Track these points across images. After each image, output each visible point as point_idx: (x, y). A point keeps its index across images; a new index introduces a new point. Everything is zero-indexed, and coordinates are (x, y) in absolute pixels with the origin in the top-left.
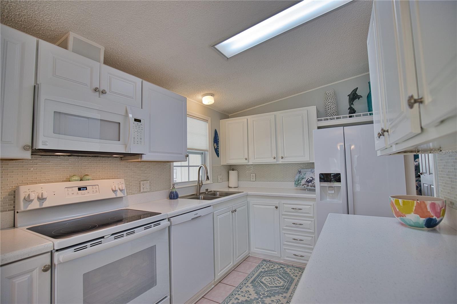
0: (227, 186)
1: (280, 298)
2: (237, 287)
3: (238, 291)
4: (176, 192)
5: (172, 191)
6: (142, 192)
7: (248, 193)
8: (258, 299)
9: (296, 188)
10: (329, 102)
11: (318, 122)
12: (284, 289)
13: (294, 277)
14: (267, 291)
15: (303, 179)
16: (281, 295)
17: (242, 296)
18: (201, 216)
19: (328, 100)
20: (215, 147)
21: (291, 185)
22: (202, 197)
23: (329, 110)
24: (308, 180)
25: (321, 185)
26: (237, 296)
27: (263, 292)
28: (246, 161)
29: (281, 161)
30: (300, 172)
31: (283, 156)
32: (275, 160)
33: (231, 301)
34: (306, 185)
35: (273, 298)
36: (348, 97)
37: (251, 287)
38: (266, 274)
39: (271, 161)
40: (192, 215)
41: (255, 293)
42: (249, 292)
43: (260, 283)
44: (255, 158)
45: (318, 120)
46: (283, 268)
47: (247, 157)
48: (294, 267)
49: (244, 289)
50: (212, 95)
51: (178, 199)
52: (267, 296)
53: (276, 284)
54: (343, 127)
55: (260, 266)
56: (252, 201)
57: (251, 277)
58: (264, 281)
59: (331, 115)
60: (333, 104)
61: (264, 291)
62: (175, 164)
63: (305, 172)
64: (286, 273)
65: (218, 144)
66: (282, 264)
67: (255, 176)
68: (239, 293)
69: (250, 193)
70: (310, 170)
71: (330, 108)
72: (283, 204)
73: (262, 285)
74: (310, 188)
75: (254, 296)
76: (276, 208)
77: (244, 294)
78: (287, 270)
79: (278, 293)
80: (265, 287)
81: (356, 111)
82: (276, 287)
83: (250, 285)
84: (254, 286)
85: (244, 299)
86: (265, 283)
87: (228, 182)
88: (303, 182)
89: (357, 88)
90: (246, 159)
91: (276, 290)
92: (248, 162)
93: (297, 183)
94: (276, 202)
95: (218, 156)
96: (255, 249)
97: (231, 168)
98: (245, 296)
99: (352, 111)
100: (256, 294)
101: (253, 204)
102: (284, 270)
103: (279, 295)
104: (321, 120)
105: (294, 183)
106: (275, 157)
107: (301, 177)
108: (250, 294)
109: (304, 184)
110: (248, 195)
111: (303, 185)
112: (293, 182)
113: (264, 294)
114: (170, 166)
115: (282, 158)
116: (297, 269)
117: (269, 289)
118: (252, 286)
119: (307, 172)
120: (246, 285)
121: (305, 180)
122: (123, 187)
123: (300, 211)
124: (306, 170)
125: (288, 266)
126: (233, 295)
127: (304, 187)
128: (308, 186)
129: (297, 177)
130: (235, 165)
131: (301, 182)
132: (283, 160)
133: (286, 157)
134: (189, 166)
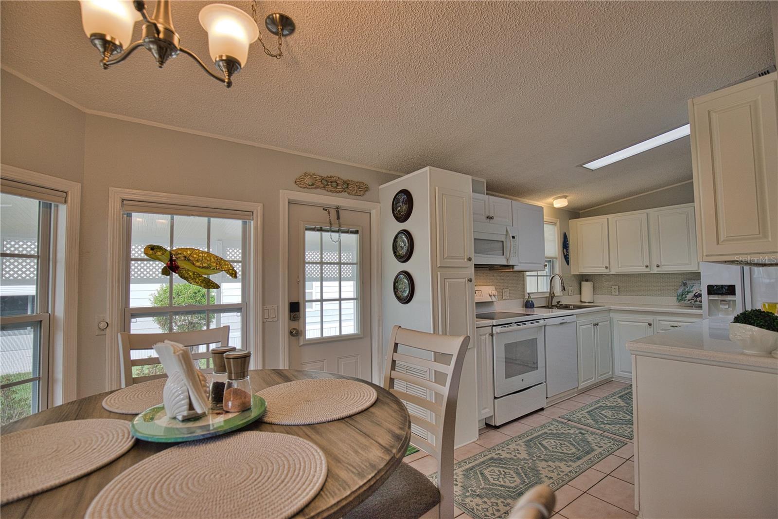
0: (580, 300)
4: (532, 302)
5: (527, 300)
6: (504, 299)
7: (610, 308)
9: (678, 304)
15: (690, 292)
18: (567, 322)
20: (564, 253)
21: (672, 300)
24: (696, 294)
25: (710, 298)
28: (607, 270)
29: (655, 270)
30: (685, 284)
31: (659, 264)
32: (648, 269)
39: (643, 270)
40: (559, 320)
44: (619, 266)
47: (608, 266)
50: (565, 197)
51: (535, 308)
56: (615, 317)
62: (528, 273)
63: (692, 284)
65: (568, 250)
67: (619, 289)
69: (613, 307)
72: (659, 320)
76: (650, 325)
87: (580, 295)
88: (690, 296)
90: (607, 268)
92: (610, 271)
93: (681, 298)
94: (650, 318)
95: (568, 264)
96: (621, 373)
97: (584, 278)
101: (618, 321)
105: (676, 298)
106: (648, 265)
107: (686, 290)
109: (690, 298)
110: (610, 310)
111: (689, 300)
114: (524, 275)
115: (658, 266)
119: (695, 285)
121: (693, 294)
122: (495, 292)
124: (693, 282)
127: (691, 303)
128: (696, 301)
129: (680, 291)
130: (590, 275)
131: (686, 297)
132: (659, 269)
133: (663, 266)
134: (537, 276)
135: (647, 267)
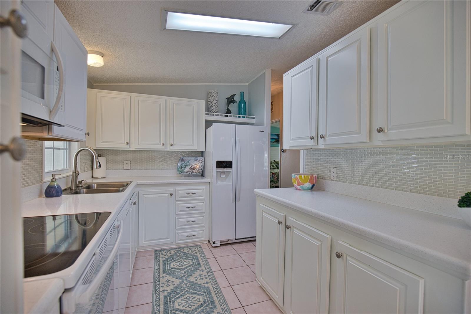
0: (91, 176)
1: (200, 273)
2: (154, 282)
3: (159, 285)
5: (52, 184)
7: (137, 183)
8: (183, 282)
9: (180, 175)
10: (214, 100)
11: (206, 116)
12: (196, 265)
13: (195, 254)
14: (185, 272)
15: (187, 166)
16: (198, 270)
17: (167, 286)
19: (213, 98)
21: (173, 172)
22: (84, 191)
23: (213, 106)
24: (192, 167)
25: (217, 171)
26: (161, 289)
27: (182, 275)
28: (127, 146)
29: (169, 148)
30: (182, 160)
31: (172, 143)
32: (163, 147)
33: (160, 295)
34: (190, 172)
35: (194, 275)
36: (227, 99)
37: (168, 276)
38: (170, 261)
39: (160, 147)
41: (176, 278)
42: (170, 280)
43: (172, 269)
44: (139, 143)
45: (206, 113)
46: (180, 251)
47: (128, 141)
48: (187, 247)
49: (162, 280)
51: (63, 196)
52: (188, 276)
53: (187, 265)
54: (235, 125)
55: (157, 257)
56: (141, 191)
57: (159, 268)
58: (174, 267)
59: (214, 111)
60: (216, 102)
61: (183, 273)
62: (47, 144)
63: (189, 160)
64: (185, 254)
66: (176, 248)
67: (130, 164)
68: (161, 285)
70: (193, 158)
71: (214, 105)
72: (178, 190)
73: (176, 270)
74: (196, 174)
75: (177, 282)
76: (171, 195)
77: (167, 284)
78: (184, 251)
79: (195, 270)
80: (180, 271)
81: (231, 112)
82: (189, 266)
83: (165, 275)
84: (169, 274)
85: (171, 287)
86: (177, 267)
87: (92, 171)
89: (235, 94)
90: (127, 144)
91: (191, 269)
92: (130, 147)
93: (180, 170)
94: (171, 189)
96: (145, 242)
97: (98, 153)
98: (169, 286)
99: (229, 112)
100: (178, 279)
101: (143, 194)
102: (183, 252)
103: (197, 271)
104: (209, 114)
105: (177, 170)
106: (164, 143)
107: (184, 164)
108: (173, 282)
109: (188, 170)
110: (137, 185)
111: (187, 172)
112: (175, 170)
113: (185, 276)
114: (42, 146)
115: (172, 145)
116: (192, 248)
117: (184, 271)
118: (167, 274)
119: (190, 160)
120: (161, 276)
121: (190, 167)
123: (194, 195)
124: (189, 158)
125: (183, 248)
126: (156, 290)
127: (190, 173)
128: (193, 172)
129: (179, 164)
130: (101, 150)
131: (184, 169)
132: (172, 147)
133: (175, 145)
134: (54, 149)
135: (163, 145)
